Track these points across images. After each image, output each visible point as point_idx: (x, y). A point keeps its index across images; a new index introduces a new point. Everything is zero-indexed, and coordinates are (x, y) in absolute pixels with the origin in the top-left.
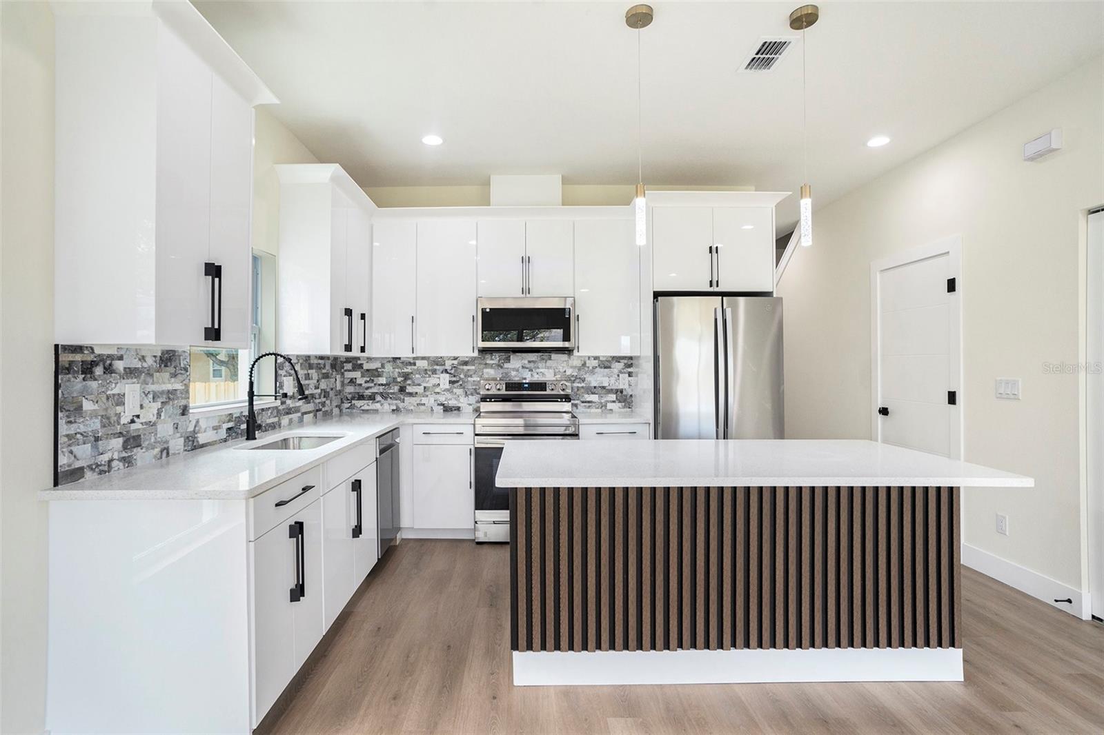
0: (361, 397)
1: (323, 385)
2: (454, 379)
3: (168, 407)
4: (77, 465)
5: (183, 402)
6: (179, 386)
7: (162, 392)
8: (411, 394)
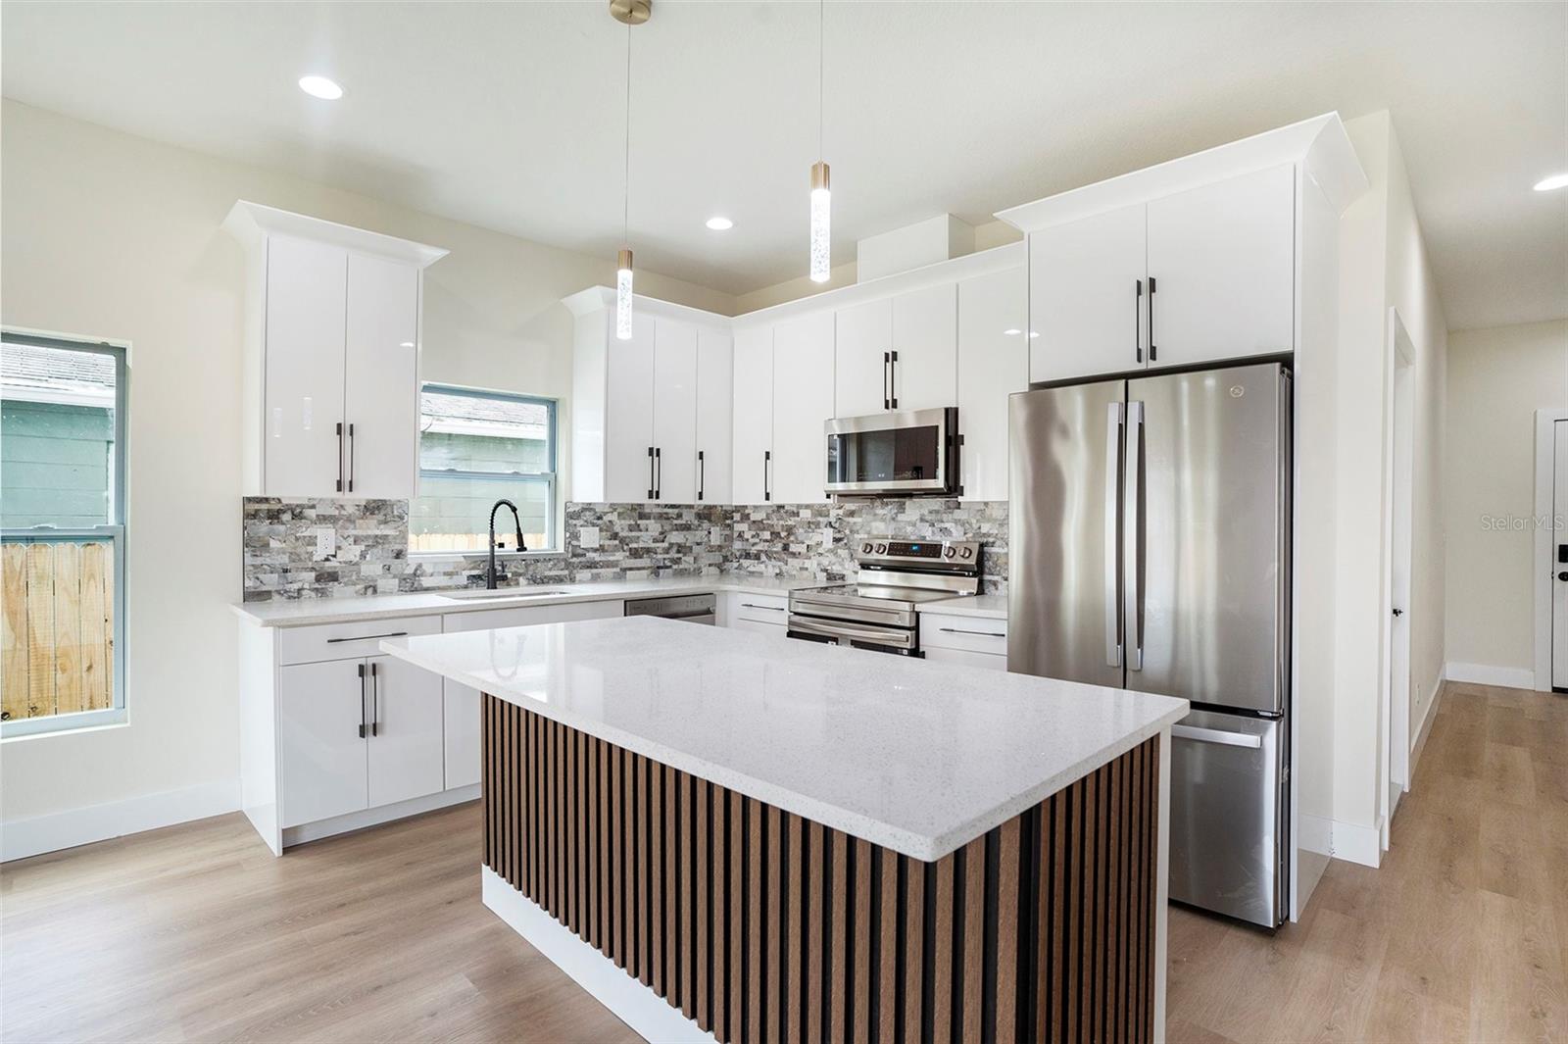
1: (676, 537)
3: (377, 551)
4: (264, 588)
5: (398, 547)
6: (388, 531)
7: (367, 537)
8: (793, 554)
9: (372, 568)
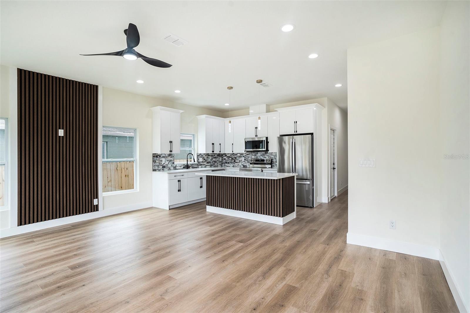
0: (226, 163)
1: (214, 160)
2: (245, 159)
3: (170, 162)
4: (156, 169)
5: (173, 162)
6: (172, 159)
7: (169, 160)
8: (236, 162)
9: (170, 166)
